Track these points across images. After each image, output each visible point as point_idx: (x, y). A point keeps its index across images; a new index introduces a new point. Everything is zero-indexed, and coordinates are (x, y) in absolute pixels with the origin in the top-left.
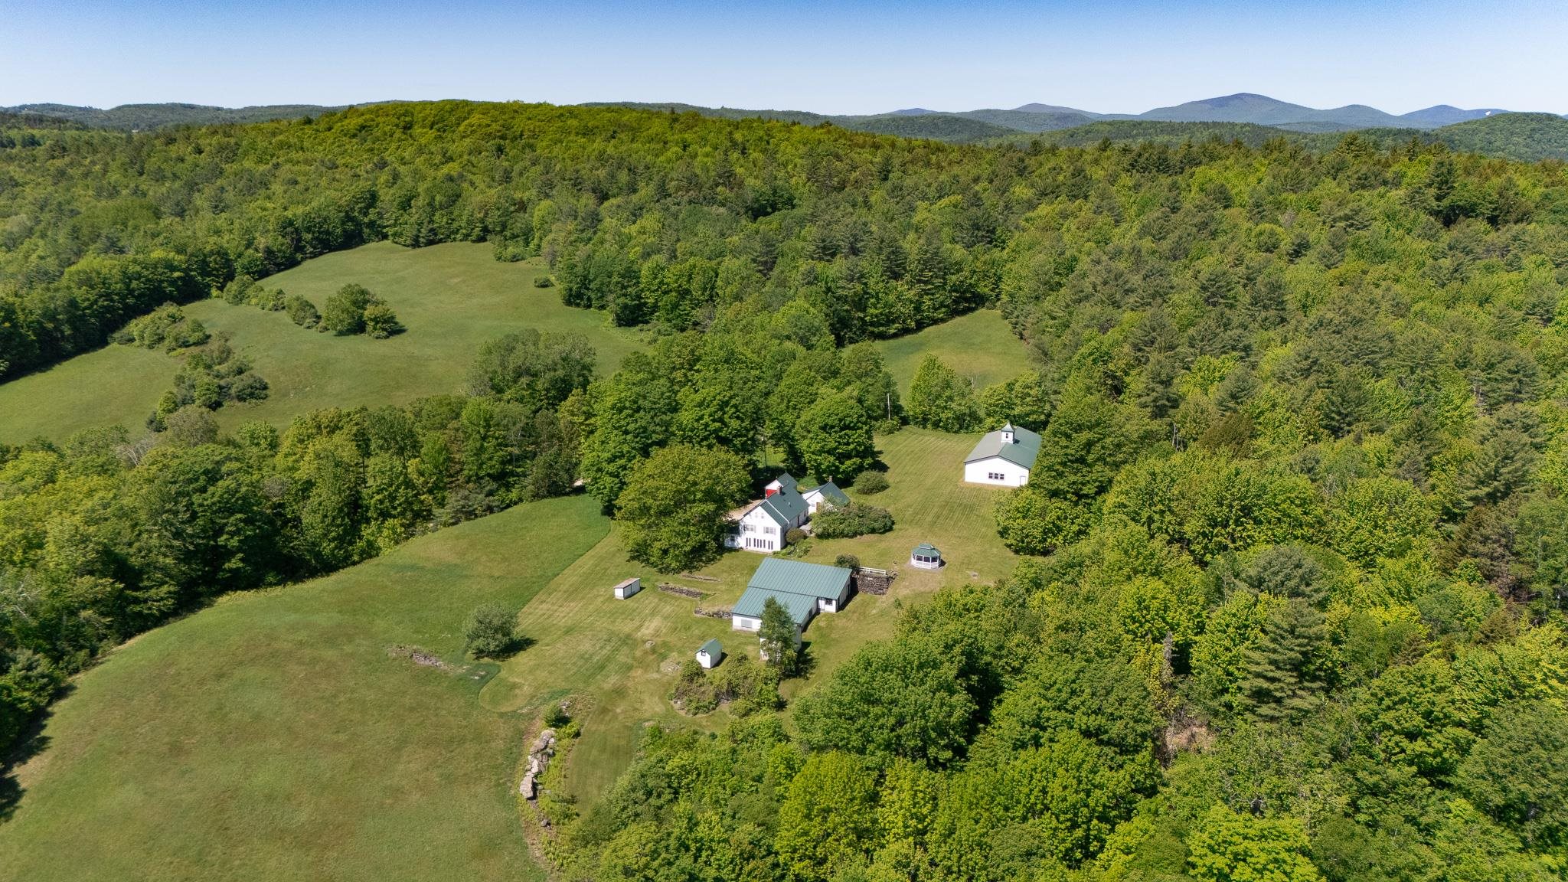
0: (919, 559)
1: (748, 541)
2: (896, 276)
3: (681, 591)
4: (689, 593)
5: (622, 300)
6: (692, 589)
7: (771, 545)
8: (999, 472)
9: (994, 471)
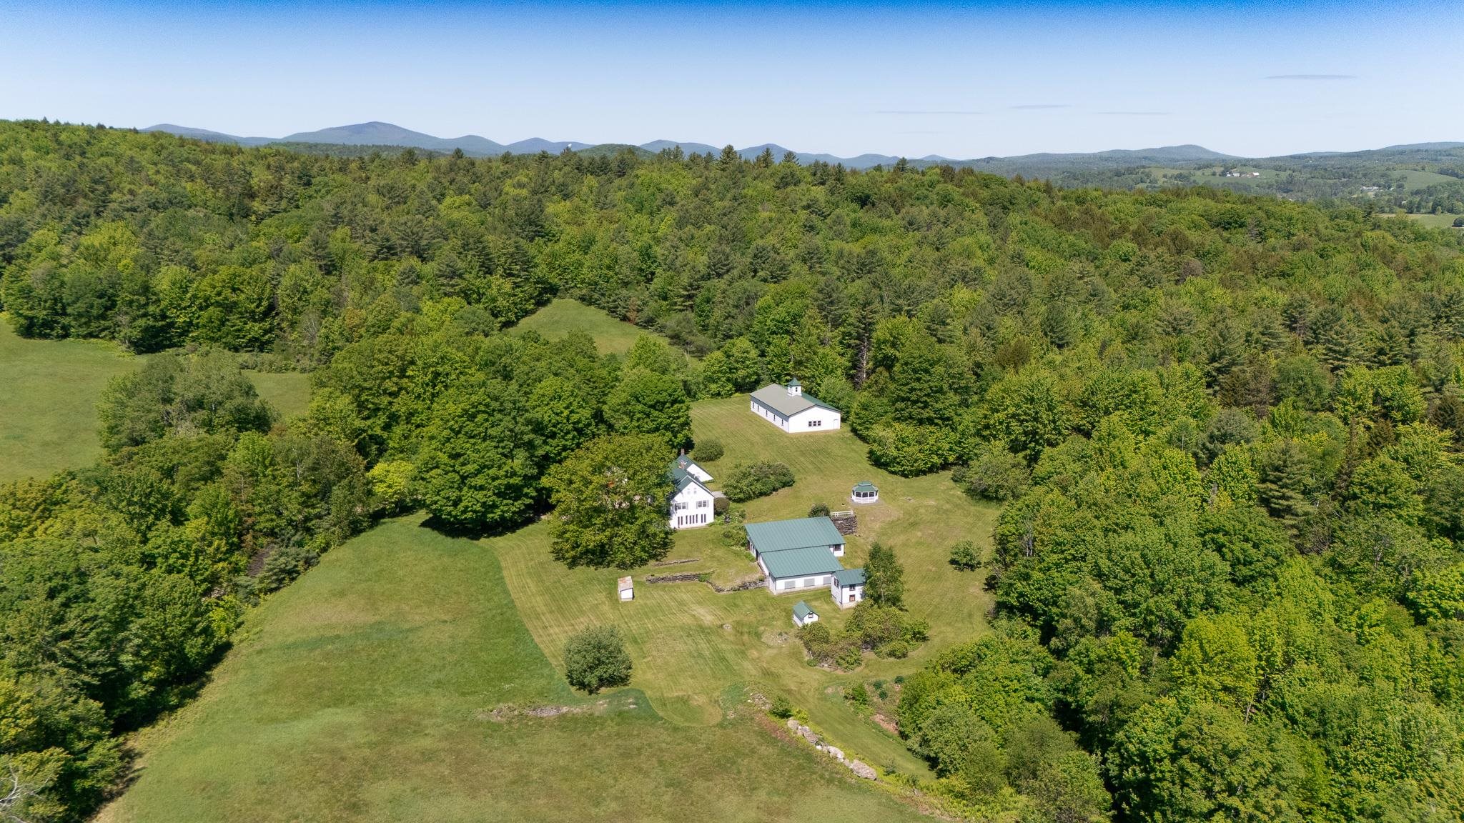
0: (858, 495)
1: (680, 520)
2: (490, 272)
3: (675, 579)
4: (685, 578)
5: (142, 322)
6: (685, 573)
7: (704, 518)
8: (817, 420)
9: (812, 420)
